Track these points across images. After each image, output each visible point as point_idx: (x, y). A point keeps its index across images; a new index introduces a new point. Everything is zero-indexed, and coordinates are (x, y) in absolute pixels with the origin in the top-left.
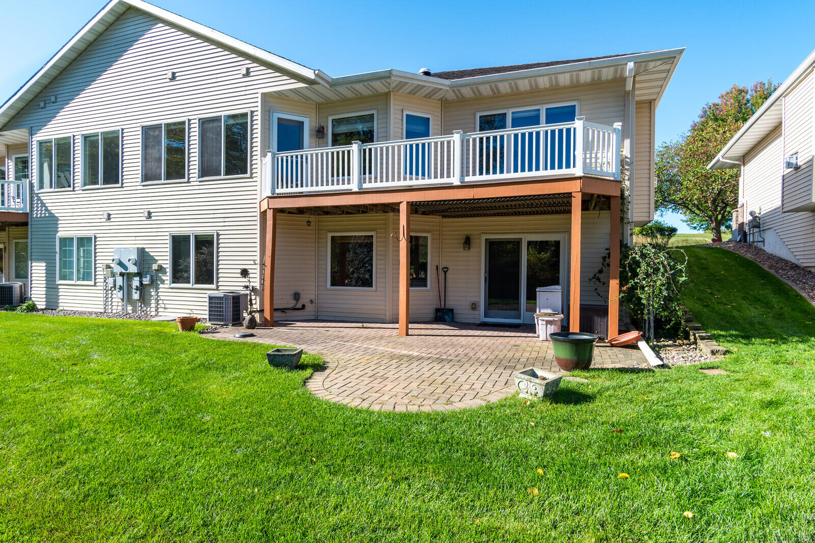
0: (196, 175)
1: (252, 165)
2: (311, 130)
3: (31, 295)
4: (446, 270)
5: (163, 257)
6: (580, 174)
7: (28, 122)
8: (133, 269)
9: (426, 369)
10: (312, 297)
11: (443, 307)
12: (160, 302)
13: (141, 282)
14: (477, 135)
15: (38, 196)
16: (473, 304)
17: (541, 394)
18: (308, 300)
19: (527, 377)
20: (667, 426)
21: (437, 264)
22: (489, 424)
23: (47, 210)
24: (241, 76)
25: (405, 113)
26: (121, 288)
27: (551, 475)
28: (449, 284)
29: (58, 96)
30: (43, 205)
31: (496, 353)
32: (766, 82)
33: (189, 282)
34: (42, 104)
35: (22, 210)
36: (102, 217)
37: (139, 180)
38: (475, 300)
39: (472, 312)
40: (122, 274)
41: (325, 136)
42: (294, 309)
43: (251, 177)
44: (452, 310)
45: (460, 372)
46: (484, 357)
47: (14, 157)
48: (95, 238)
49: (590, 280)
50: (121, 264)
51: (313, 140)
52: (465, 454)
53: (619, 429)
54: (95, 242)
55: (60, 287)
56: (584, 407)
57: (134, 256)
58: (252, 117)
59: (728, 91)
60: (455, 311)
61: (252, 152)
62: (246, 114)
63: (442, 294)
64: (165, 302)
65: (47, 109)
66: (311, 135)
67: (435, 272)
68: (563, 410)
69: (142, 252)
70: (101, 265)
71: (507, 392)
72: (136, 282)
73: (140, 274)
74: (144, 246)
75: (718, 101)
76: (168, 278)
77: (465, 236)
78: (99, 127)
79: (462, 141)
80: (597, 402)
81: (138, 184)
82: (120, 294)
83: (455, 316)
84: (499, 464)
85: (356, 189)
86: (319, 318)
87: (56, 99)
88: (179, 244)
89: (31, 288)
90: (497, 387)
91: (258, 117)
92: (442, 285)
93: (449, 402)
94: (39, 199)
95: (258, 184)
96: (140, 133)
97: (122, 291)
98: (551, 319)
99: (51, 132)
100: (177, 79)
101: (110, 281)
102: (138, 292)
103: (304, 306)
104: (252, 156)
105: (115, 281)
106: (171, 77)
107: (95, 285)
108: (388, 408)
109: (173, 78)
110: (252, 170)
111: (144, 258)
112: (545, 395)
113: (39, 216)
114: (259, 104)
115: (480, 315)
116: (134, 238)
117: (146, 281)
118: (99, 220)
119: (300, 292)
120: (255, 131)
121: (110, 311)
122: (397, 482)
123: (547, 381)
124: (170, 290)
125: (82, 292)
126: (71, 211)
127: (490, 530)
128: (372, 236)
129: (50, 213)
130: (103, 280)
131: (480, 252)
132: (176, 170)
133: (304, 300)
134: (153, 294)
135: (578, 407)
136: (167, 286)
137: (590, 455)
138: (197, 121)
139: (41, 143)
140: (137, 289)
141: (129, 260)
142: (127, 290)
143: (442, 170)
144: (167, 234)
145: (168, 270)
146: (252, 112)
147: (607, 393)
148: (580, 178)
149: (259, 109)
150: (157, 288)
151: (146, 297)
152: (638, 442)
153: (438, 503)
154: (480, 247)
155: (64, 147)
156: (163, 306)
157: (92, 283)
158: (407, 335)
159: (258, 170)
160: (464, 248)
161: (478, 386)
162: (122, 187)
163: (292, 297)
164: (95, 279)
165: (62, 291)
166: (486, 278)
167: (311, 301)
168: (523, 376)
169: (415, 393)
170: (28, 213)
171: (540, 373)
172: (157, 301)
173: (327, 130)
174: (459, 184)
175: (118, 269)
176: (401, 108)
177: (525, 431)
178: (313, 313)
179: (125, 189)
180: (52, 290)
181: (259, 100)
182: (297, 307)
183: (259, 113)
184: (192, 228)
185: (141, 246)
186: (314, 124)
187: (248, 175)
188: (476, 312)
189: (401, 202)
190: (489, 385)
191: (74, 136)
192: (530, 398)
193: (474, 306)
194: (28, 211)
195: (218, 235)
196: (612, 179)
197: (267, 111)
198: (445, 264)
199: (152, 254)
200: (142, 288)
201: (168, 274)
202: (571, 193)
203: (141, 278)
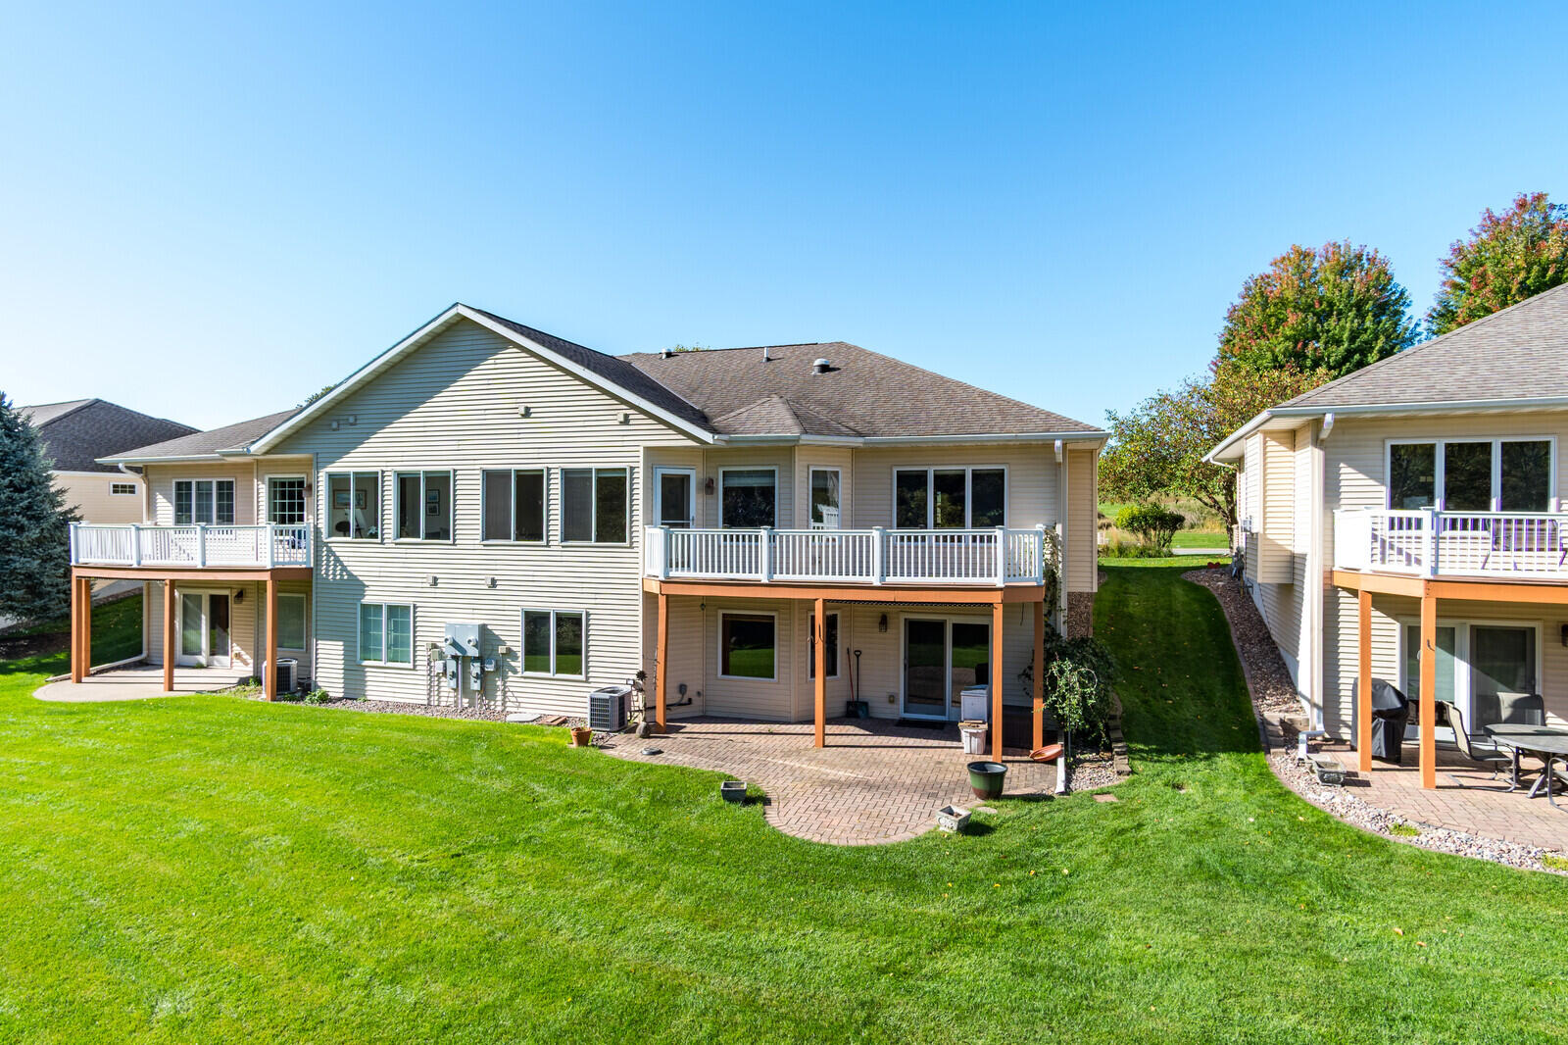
0: (559, 538)
1: (631, 532)
2: (698, 484)
3: (316, 678)
4: (858, 655)
5: (514, 637)
6: (1001, 585)
7: (311, 446)
8: (473, 652)
9: (859, 800)
10: (700, 688)
11: (855, 699)
12: (509, 694)
13: (482, 669)
14: (896, 532)
15: (327, 546)
16: (890, 696)
17: (955, 828)
18: (695, 693)
19: (945, 815)
20: (1038, 852)
21: (848, 646)
22: (918, 854)
23: (344, 568)
24: (616, 423)
25: (811, 469)
26: (454, 675)
27: (956, 887)
28: (861, 672)
29: (358, 417)
30: (337, 560)
31: (920, 774)
32: (1341, 242)
33: (549, 671)
34: (335, 425)
35: (305, 563)
36: (425, 580)
37: (480, 537)
38: (892, 690)
39: (890, 705)
40: (455, 658)
41: (715, 491)
42: (680, 705)
43: (631, 547)
44: (866, 704)
45: (889, 803)
46: (908, 781)
47: (267, 478)
48: (415, 607)
49: (1019, 676)
50: (455, 644)
51: (700, 495)
52: (904, 875)
53: (1005, 855)
54: (415, 612)
55: (367, 669)
56: (985, 838)
57: (474, 636)
58: (632, 474)
59: (1284, 255)
60: (870, 704)
61: (631, 517)
62: (625, 469)
63: (855, 683)
64: (516, 694)
65: (340, 432)
66: (698, 490)
67: (845, 656)
68: (971, 840)
69: (483, 629)
70: (421, 643)
71: (931, 825)
72: (475, 669)
73: (480, 659)
74: (486, 622)
75: (1269, 271)
76: (520, 664)
77: (880, 615)
78: (422, 463)
79: (882, 537)
80: (997, 835)
81: (477, 542)
82: (453, 683)
83: (870, 711)
84: (926, 881)
85: (765, 581)
86: (709, 714)
87: (356, 420)
88: (535, 622)
89: (316, 668)
90: (923, 820)
91: (640, 474)
92: (854, 673)
93: (886, 835)
94: (330, 550)
95: (640, 555)
96: (480, 477)
97: (455, 680)
98: (975, 731)
99: (351, 463)
100: (533, 415)
101: (438, 666)
102: (479, 681)
103: (690, 700)
104: (631, 522)
105: (445, 666)
106: (523, 413)
107: (414, 669)
108: (843, 843)
109: (527, 414)
110: (631, 538)
111: (487, 638)
112: (958, 829)
113: (338, 577)
114: (641, 459)
115: (898, 711)
116: (471, 611)
117: (490, 668)
118: (420, 585)
119: (687, 684)
120: (635, 492)
121: (436, 703)
122: (868, 893)
123: (960, 818)
124: (523, 680)
125: (393, 677)
126: (378, 569)
127: (922, 914)
128: (773, 617)
129: (350, 574)
130: (426, 663)
131: (899, 633)
132: (531, 528)
133: (691, 693)
134: (499, 683)
135: (982, 838)
136: (519, 675)
137: (981, 875)
138: (559, 471)
139: (332, 477)
140: (477, 677)
141: (469, 641)
142: (461, 678)
143: (861, 567)
144: (519, 608)
145: (520, 654)
146: (632, 468)
147: (1006, 825)
148: (1001, 589)
149: (641, 465)
150: (504, 678)
151: (488, 687)
152: (1014, 864)
153: (893, 903)
154: (898, 628)
155: (368, 484)
156: (514, 699)
157: (411, 666)
158: (824, 746)
159: (640, 539)
160: (880, 630)
161: (906, 819)
162: (454, 544)
163: (677, 690)
164: (415, 661)
165: (371, 676)
166: (905, 666)
167: (699, 694)
168: (942, 813)
169: (858, 828)
170: (312, 569)
171: (955, 809)
172: (504, 693)
173: (717, 484)
174: (879, 584)
175: (450, 651)
176: (806, 463)
177: (942, 858)
178: (701, 708)
179: (458, 547)
180: (354, 676)
181: (641, 454)
182: (684, 701)
183: (641, 470)
184: (553, 604)
185: (482, 622)
186: (701, 476)
187: (627, 544)
188: (895, 706)
189: (816, 600)
190: (916, 817)
191: (383, 472)
192: (948, 831)
193: (892, 699)
194: (312, 566)
195: (588, 614)
196: (1035, 584)
197: (650, 468)
198: (855, 646)
199: (496, 633)
200: (483, 676)
201: (520, 659)
202: (992, 604)
203: (482, 663)
